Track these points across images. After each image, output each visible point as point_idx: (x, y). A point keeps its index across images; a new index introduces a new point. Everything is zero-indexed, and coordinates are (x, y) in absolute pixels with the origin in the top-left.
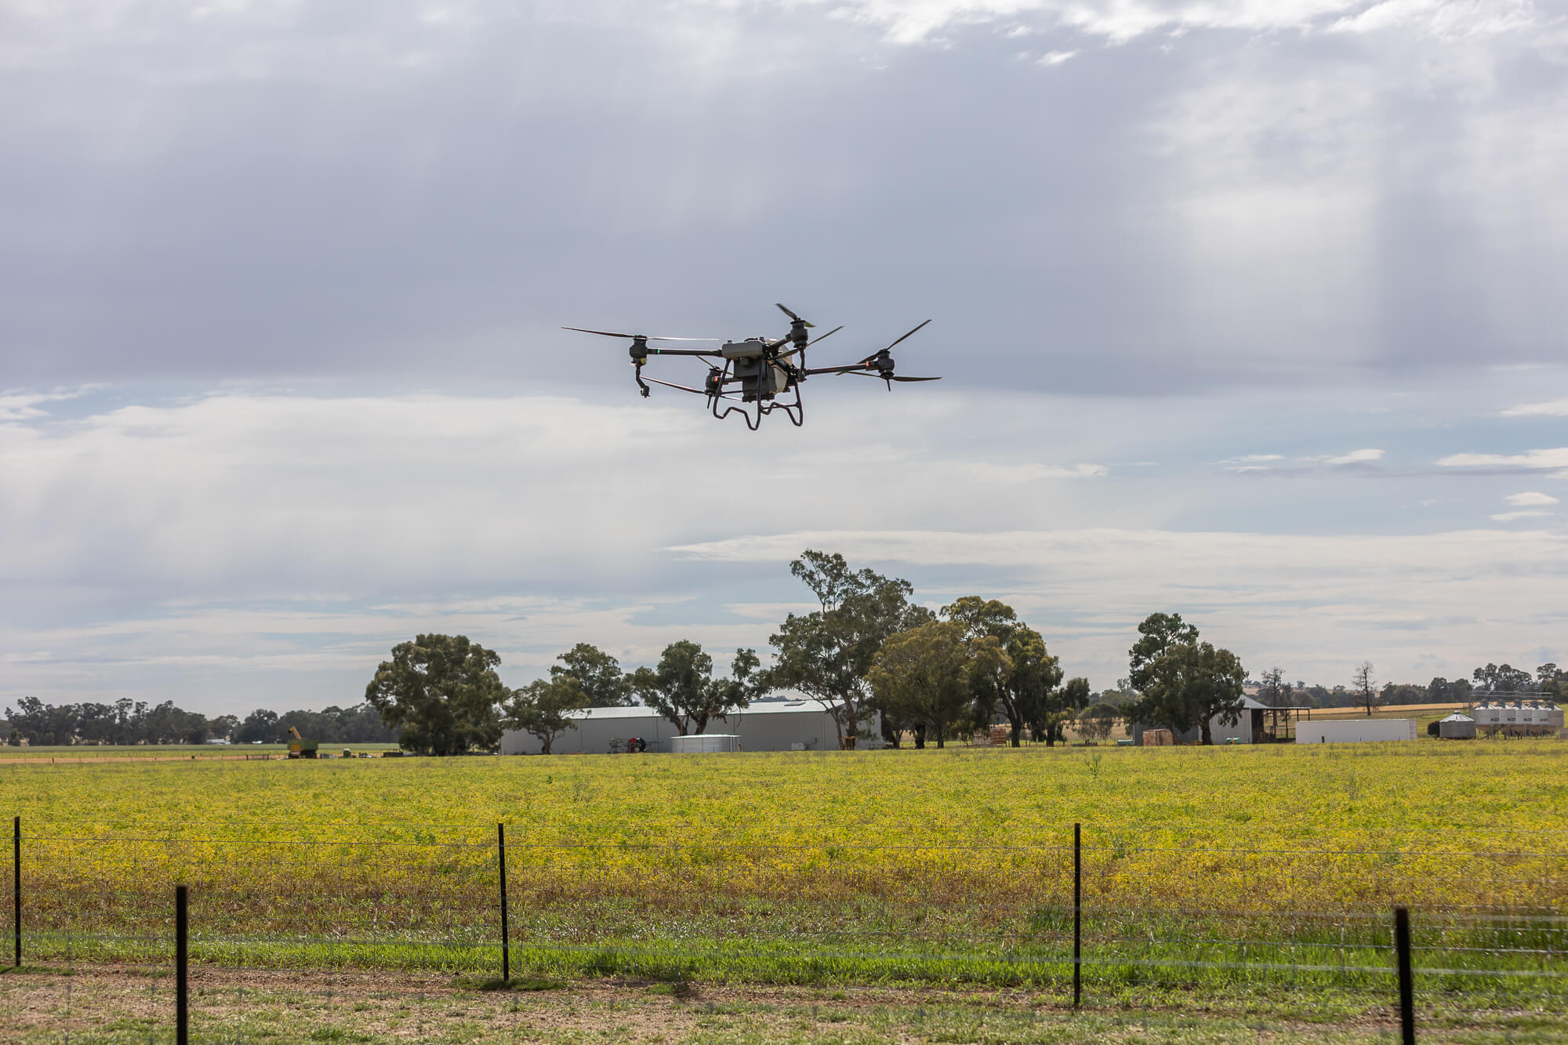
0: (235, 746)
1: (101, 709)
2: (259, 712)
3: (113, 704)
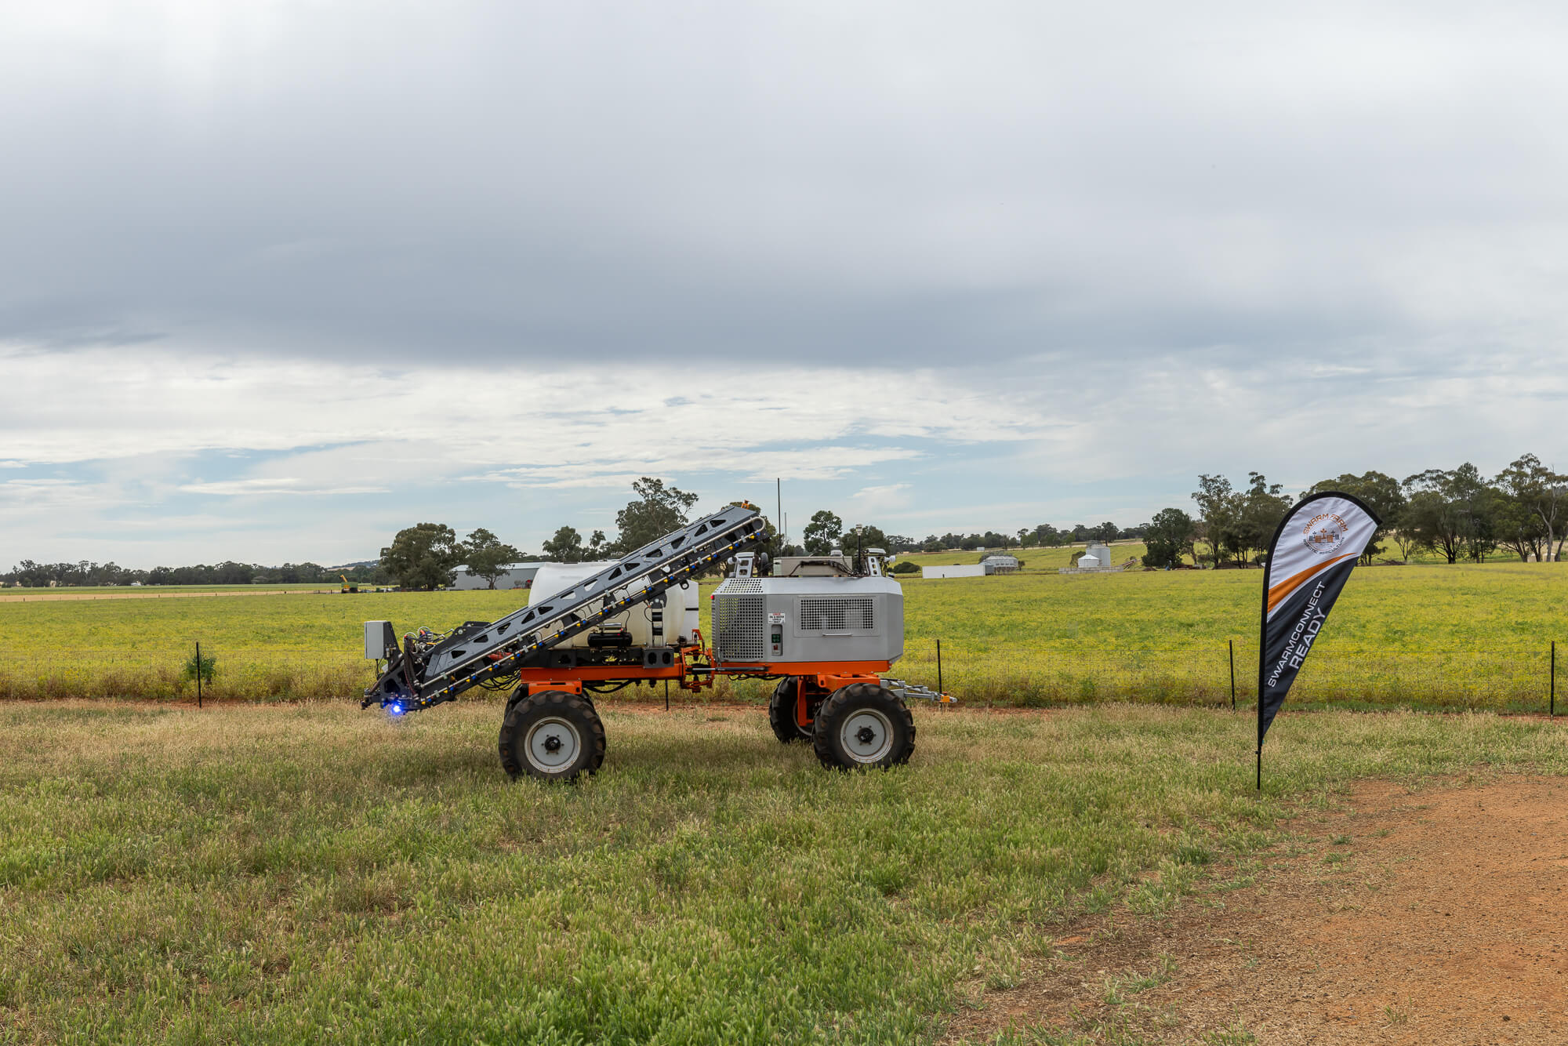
0: (144, 587)
1: (70, 566)
2: (159, 568)
3: (77, 564)
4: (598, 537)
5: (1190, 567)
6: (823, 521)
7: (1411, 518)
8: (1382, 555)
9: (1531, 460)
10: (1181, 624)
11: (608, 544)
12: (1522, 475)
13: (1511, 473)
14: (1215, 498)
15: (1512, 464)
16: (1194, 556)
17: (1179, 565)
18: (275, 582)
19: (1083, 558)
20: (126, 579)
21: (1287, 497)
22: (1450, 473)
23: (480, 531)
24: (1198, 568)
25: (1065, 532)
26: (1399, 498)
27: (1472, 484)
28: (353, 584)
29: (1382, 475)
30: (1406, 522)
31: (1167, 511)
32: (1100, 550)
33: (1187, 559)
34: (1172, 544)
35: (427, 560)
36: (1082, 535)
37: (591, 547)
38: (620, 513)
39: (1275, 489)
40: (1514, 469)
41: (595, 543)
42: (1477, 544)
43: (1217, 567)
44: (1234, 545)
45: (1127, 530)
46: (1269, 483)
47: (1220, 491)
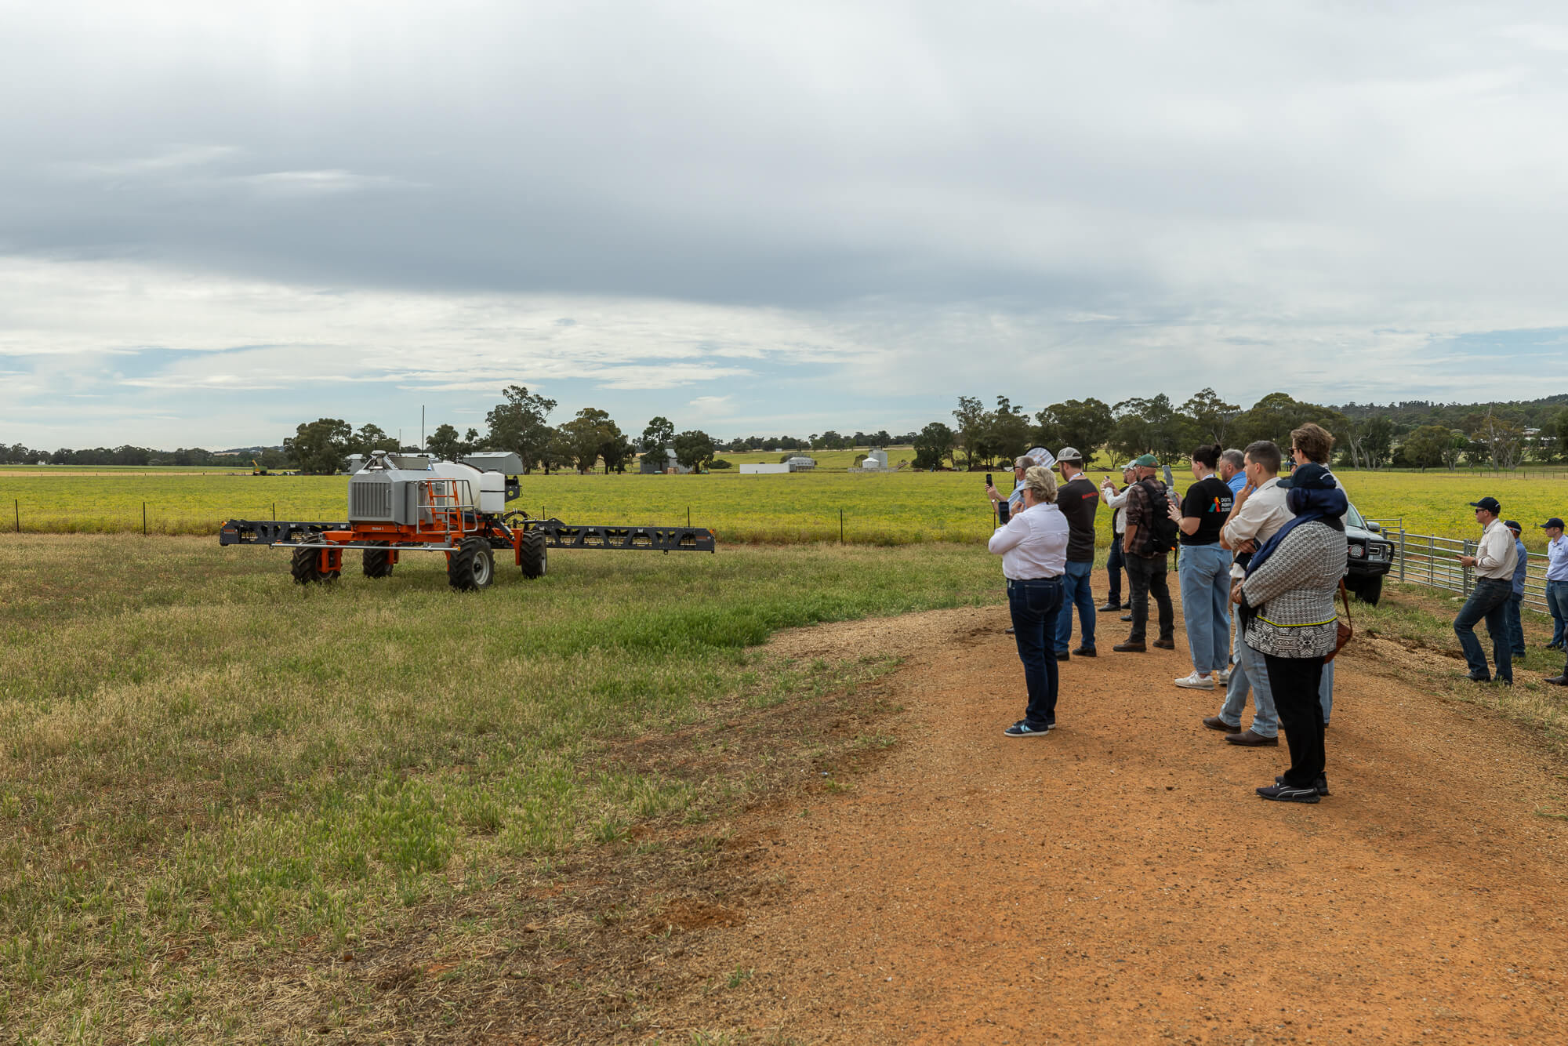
4: (472, 433)
5: (949, 469)
6: (659, 424)
7: (1118, 435)
8: (1095, 463)
9: (1210, 393)
10: (957, 509)
11: (481, 439)
12: (1202, 404)
13: (1194, 402)
14: (971, 415)
15: (1196, 395)
16: (953, 461)
17: (940, 468)
18: (170, 464)
19: (866, 460)
20: (33, 458)
21: (1025, 416)
22: (1148, 401)
23: (369, 426)
24: (955, 470)
25: (847, 438)
26: (1110, 421)
27: (1165, 409)
28: (264, 468)
29: (1098, 401)
30: (1115, 439)
31: (933, 424)
32: (879, 454)
33: (947, 463)
34: (936, 451)
35: (327, 449)
36: (861, 440)
37: (467, 442)
38: (490, 414)
39: (1016, 409)
40: (1197, 399)
41: (470, 439)
42: (1166, 456)
43: (970, 470)
44: (984, 453)
45: (898, 437)
46: (1012, 404)
47: (975, 410)
